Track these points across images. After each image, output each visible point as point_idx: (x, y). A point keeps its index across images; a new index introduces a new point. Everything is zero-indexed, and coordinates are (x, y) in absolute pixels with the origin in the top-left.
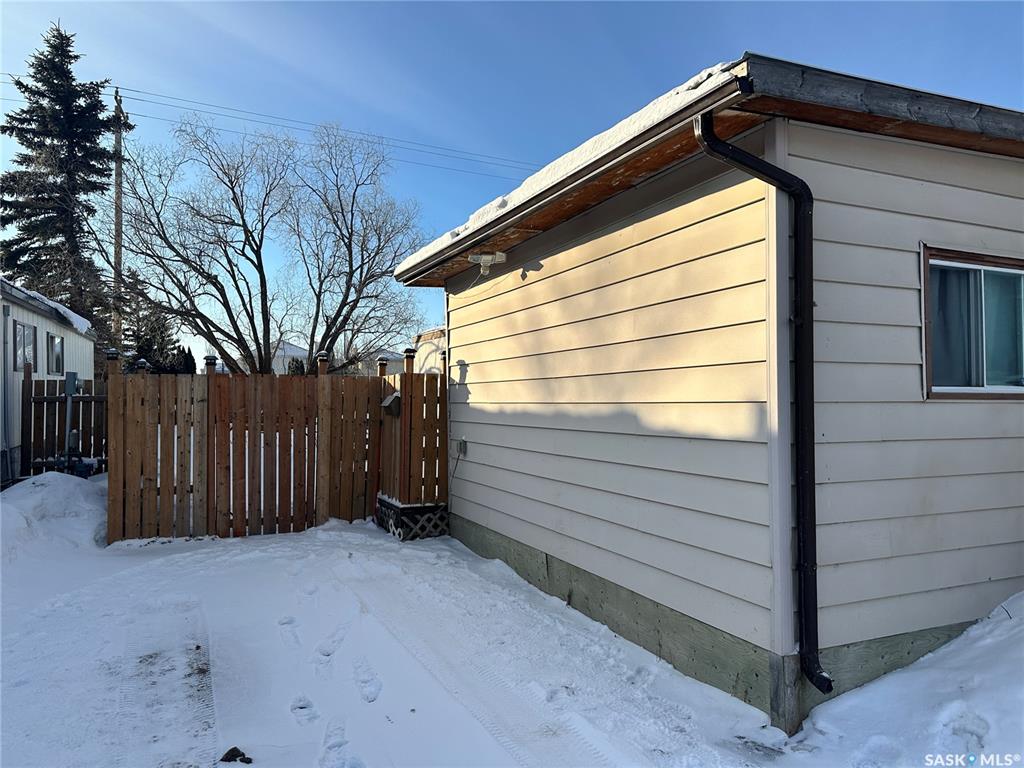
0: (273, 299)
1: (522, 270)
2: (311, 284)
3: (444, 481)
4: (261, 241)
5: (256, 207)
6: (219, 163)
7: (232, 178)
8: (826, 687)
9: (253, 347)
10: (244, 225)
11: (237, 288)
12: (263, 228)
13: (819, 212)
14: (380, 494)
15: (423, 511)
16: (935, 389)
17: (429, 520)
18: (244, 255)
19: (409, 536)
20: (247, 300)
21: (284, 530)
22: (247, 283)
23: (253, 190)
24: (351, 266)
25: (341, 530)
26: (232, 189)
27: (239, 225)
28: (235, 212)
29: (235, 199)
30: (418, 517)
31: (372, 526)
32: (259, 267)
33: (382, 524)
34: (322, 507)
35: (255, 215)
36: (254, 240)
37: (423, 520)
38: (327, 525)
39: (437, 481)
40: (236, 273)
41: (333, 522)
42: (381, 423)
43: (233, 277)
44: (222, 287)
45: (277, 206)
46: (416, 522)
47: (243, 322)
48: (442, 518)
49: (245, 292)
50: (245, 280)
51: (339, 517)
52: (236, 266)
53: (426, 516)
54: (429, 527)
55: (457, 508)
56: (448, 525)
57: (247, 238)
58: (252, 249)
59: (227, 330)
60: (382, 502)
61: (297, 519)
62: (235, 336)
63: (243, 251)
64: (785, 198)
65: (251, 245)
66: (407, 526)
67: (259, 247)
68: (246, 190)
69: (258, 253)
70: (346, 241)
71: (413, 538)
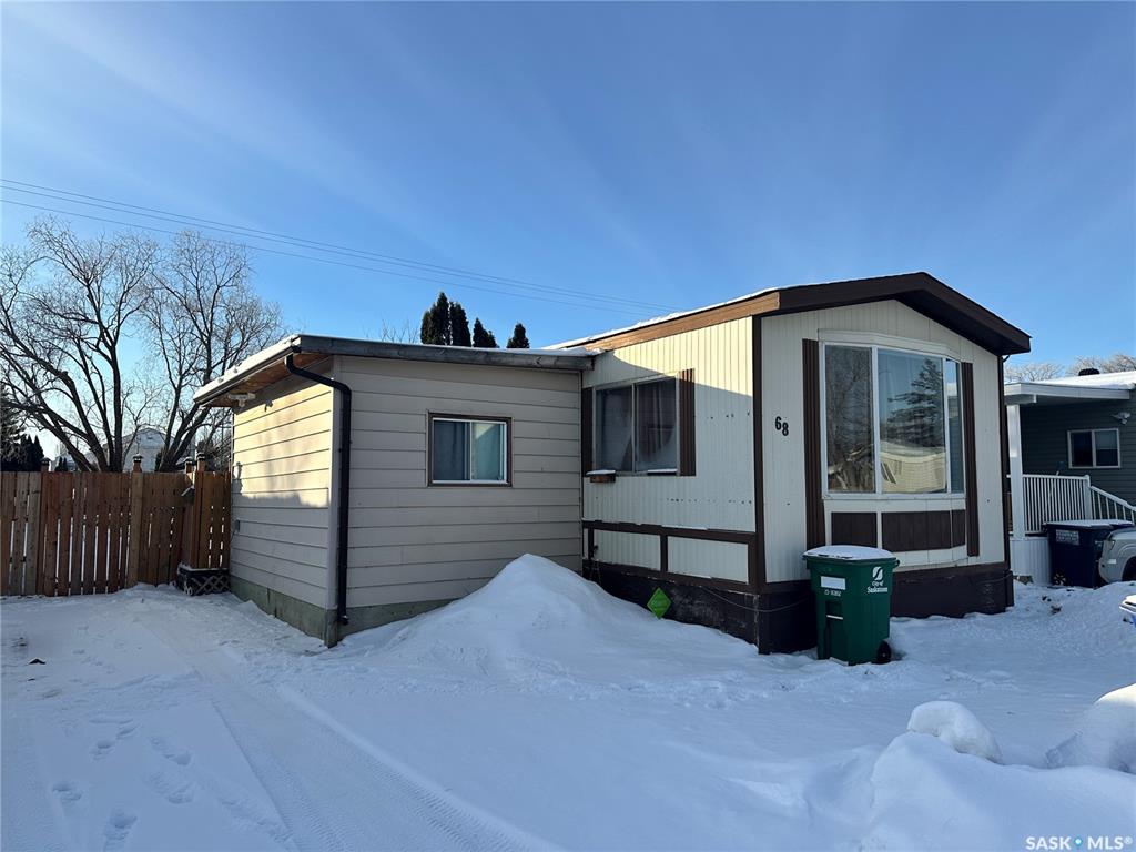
0: (128, 394)
1: (264, 405)
2: (170, 378)
3: (226, 552)
4: (116, 338)
5: (114, 303)
6: (75, 263)
7: (88, 276)
8: (346, 622)
9: (103, 440)
10: (100, 323)
11: (90, 382)
12: (119, 325)
13: (356, 399)
14: (181, 565)
15: (208, 574)
16: (434, 482)
17: (214, 581)
18: (98, 350)
19: (197, 592)
20: (99, 394)
21: (101, 591)
22: (101, 377)
23: (111, 285)
24: (209, 363)
25: (143, 589)
26: (88, 286)
27: (93, 322)
28: (90, 310)
29: (90, 296)
30: (205, 578)
31: (171, 586)
32: (113, 363)
33: (180, 587)
34: (131, 572)
35: (113, 310)
36: (108, 335)
37: (208, 581)
38: (136, 587)
39: (222, 552)
40: (89, 366)
41: (141, 585)
42: (184, 510)
43: (86, 371)
44: (73, 382)
45: (134, 302)
46: (203, 582)
47: (94, 418)
48: (224, 580)
49: (98, 387)
50: (99, 373)
51: (146, 582)
52: (90, 358)
53: (211, 578)
54: (214, 586)
55: (238, 572)
56: (229, 584)
57: (102, 335)
58: (107, 345)
59: (76, 426)
60: (181, 569)
61: (111, 583)
62: (84, 430)
63: (97, 346)
64: (338, 392)
65: (105, 341)
66: (195, 585)
67: (114, 343)
68: (104, 286)
69: (112, 349)
70: (205, 339)
71: (200, 594)
